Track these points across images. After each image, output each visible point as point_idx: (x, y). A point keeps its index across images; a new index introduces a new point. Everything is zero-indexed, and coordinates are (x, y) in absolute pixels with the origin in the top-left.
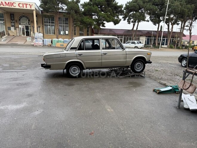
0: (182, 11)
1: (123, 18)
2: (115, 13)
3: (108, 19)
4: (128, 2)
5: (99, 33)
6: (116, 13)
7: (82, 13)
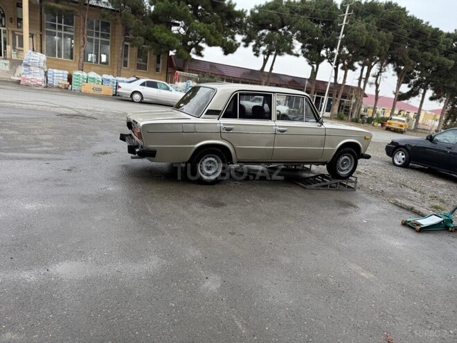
0: (368, 43)
1: (243, 41)
2: (227, 26)
3: (213, 39)
4: (258, 5)
5: (187, 68)
6: (230, 26)
7: (150, 16)
